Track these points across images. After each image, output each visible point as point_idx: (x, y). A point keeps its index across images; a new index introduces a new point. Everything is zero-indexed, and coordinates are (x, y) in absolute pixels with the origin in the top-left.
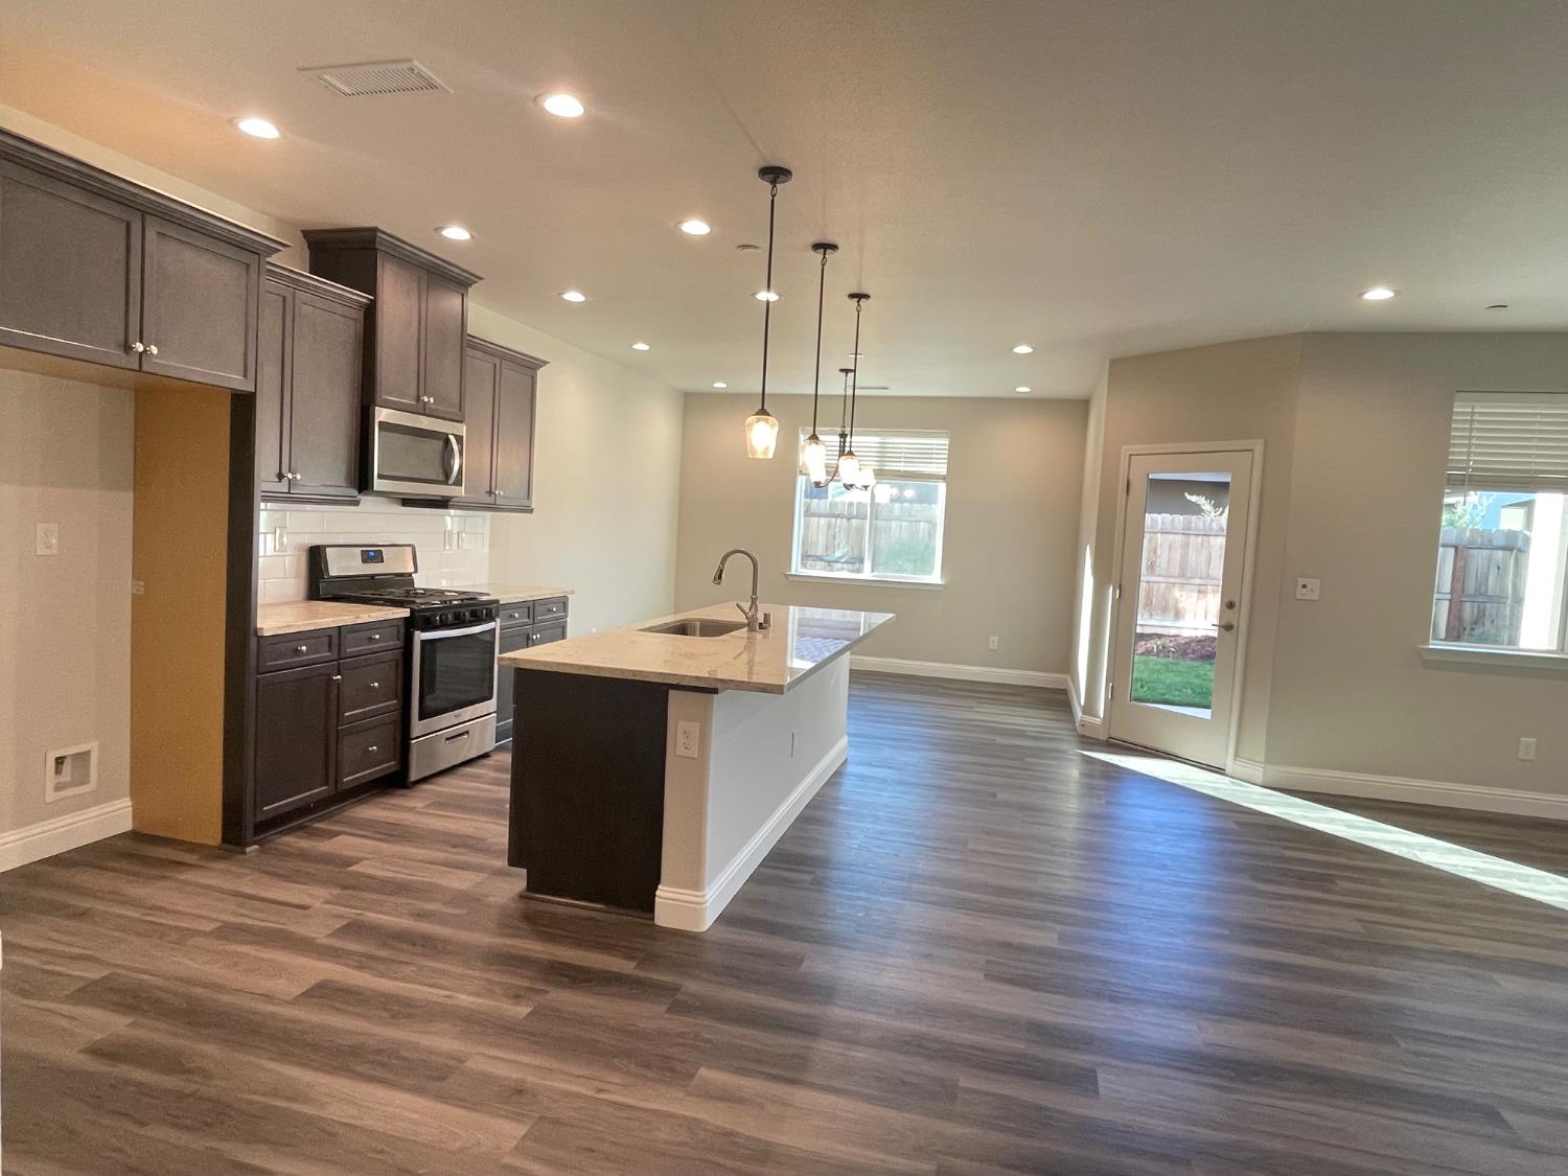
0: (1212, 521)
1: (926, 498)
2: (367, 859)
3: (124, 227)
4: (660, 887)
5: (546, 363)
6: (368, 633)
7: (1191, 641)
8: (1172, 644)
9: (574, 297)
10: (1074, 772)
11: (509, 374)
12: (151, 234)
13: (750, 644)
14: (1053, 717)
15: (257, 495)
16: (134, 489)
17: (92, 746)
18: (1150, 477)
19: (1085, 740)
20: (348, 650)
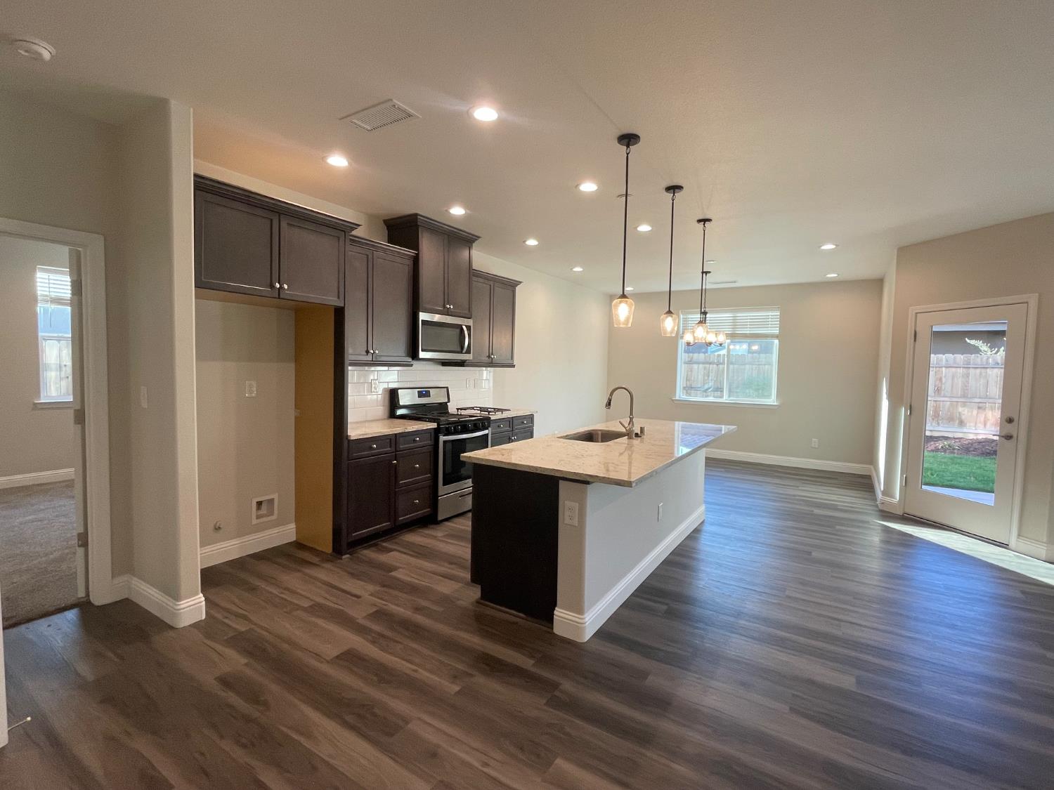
0: (988, 358)
1: (766, 350)
2: (401, 568)
3: (269, 222)
4: (556, 608)
5: (521, 282)
6: (413, 437)
7: (973, 442)
8: (957, 444)
9: (532, 242)
10: (876, 539)
11: (499, 290)
12: (284, 224)
13: (630, 447)
14: (858, 495)
15: (347, 362)
16: (296, 361)
17: (275, 496)
18: (934, 330)
19: (884, 514)
20: (401, 447)
